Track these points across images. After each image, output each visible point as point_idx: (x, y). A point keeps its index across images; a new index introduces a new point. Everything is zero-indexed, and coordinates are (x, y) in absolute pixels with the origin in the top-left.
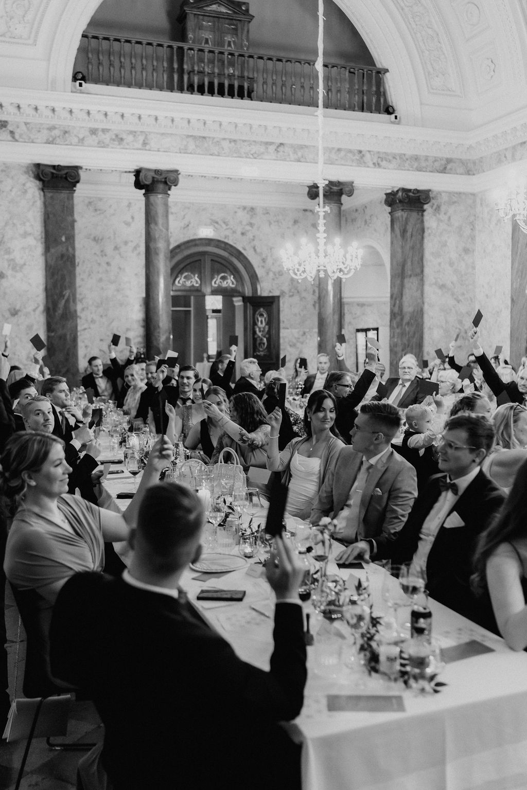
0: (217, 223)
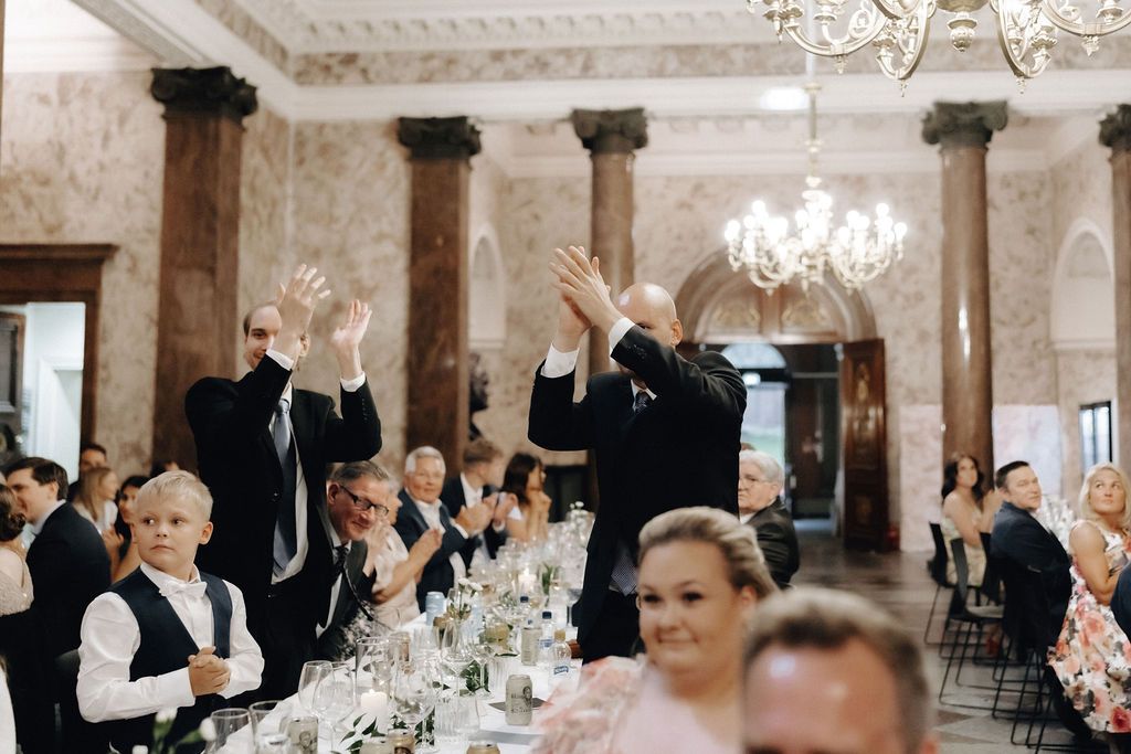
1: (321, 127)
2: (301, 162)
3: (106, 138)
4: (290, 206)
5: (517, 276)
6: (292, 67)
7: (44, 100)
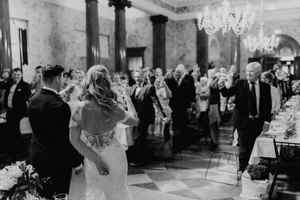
0: (283, 27)
1: (181, 21)
2: (177, 28)
3: (144, 29)
4: (176, 37)
5: (222, 46)
6: (175, 10)
7: (134, 23)
